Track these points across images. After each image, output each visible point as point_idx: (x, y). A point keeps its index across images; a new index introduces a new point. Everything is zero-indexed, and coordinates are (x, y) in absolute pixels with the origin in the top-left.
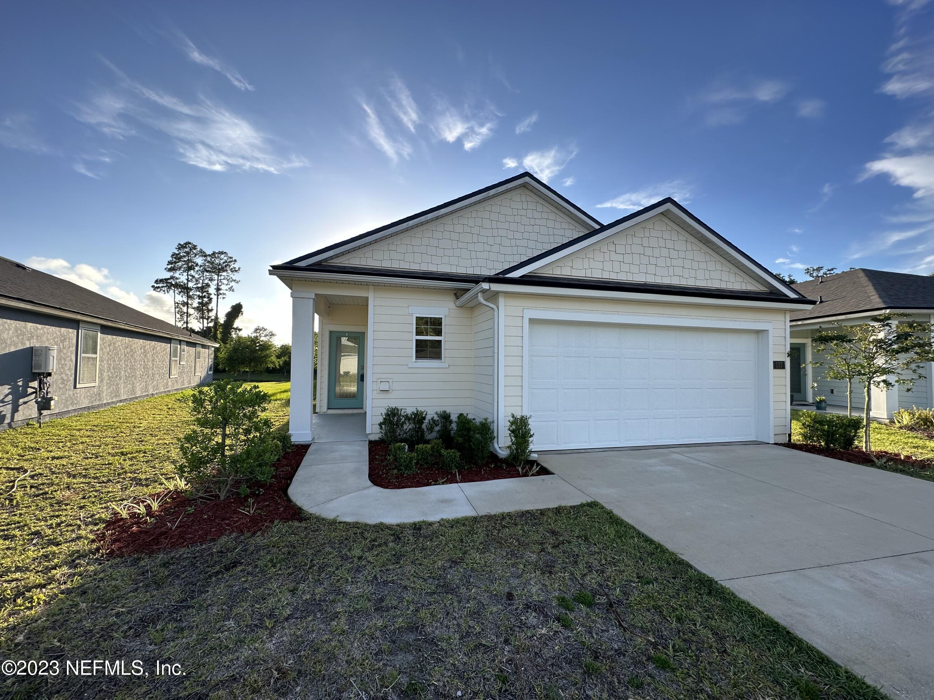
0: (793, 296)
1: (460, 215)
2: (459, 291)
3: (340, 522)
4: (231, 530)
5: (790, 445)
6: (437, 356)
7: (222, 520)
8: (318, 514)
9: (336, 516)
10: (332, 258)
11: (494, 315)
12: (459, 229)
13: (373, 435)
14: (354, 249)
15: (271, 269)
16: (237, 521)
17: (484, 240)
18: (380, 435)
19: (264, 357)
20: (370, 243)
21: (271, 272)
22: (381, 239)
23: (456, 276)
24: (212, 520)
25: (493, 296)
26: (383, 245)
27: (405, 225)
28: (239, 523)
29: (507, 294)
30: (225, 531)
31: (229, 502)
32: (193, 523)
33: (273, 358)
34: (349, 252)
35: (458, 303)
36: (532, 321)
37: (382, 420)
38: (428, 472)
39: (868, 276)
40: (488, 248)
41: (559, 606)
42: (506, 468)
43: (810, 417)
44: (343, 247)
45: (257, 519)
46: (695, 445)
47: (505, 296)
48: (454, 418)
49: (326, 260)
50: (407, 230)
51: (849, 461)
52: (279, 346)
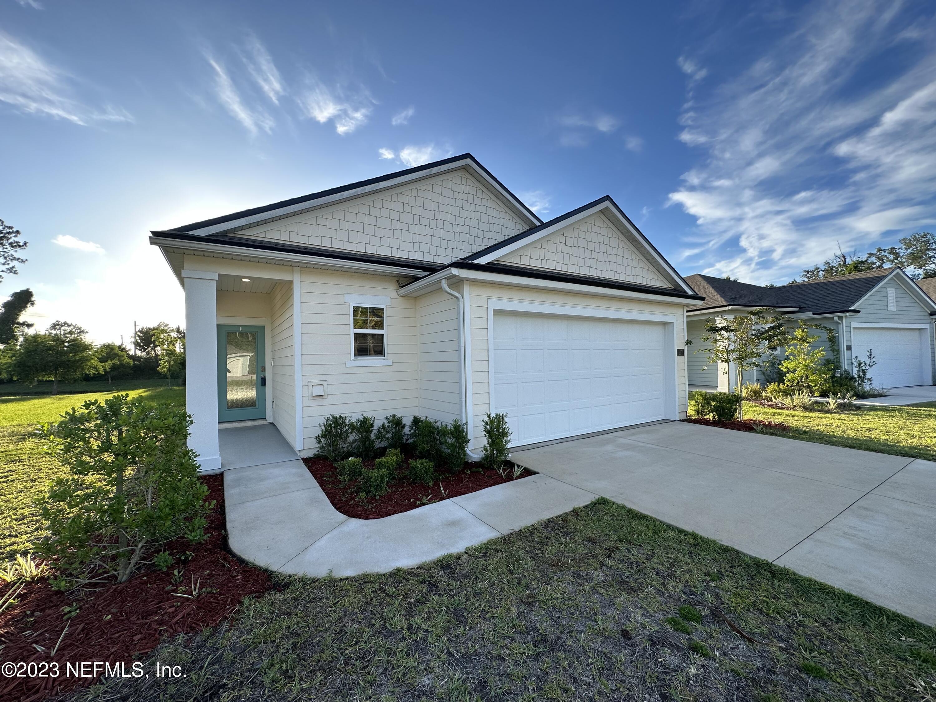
0: (690, 293)
1: (399, 191)
2: (401, 279)
3: (341, 580)
4: (171, 631)
5: (689, 420)
6: (379, 352)
7: (145, 617)
8: (301, 574)
9: (328, 571)
10: (242, 228)
11: (459, 305)
12: (398, 207)
13: (305, 451)
14: (273, 220)
15: (151, 235)
16: (174, 614)
17: (426, 222)
18: (315, 451)
19: (79, 360)
20: (294, 214)
21: (153, 241)
22: (308, 210)
23: (398, 261)
24: (122, 620)
25: (456, 283)
26: (310, 218)
27: (337, 196)
28: (180, 615)
29: (472, 281)
30: (160, 634)
31: (141, 583)
32: (87, 634)
33: (95, 362)
34: (265, 222)
35: (403, 291)
36: (497, 312)
37: (320, 433)
38: (401, 490)
39: (705, 280)
40: (430, 232)
41: (677, 631)
42: (485, 473)
43: (701, 395)
44: (259, 215)
45: (211, 603)
46: (621, 429)
47: (470, 285)
48: (407, 421)
49: (234, 230)
50: (340, 202)
51: (739, 430)
52: (98, 346)
